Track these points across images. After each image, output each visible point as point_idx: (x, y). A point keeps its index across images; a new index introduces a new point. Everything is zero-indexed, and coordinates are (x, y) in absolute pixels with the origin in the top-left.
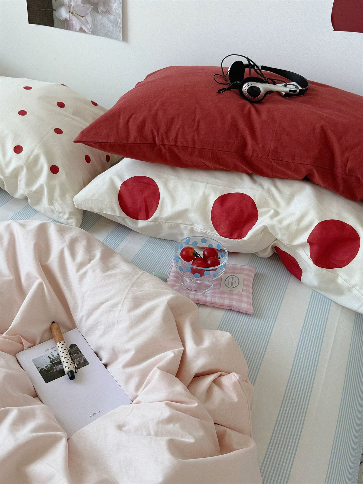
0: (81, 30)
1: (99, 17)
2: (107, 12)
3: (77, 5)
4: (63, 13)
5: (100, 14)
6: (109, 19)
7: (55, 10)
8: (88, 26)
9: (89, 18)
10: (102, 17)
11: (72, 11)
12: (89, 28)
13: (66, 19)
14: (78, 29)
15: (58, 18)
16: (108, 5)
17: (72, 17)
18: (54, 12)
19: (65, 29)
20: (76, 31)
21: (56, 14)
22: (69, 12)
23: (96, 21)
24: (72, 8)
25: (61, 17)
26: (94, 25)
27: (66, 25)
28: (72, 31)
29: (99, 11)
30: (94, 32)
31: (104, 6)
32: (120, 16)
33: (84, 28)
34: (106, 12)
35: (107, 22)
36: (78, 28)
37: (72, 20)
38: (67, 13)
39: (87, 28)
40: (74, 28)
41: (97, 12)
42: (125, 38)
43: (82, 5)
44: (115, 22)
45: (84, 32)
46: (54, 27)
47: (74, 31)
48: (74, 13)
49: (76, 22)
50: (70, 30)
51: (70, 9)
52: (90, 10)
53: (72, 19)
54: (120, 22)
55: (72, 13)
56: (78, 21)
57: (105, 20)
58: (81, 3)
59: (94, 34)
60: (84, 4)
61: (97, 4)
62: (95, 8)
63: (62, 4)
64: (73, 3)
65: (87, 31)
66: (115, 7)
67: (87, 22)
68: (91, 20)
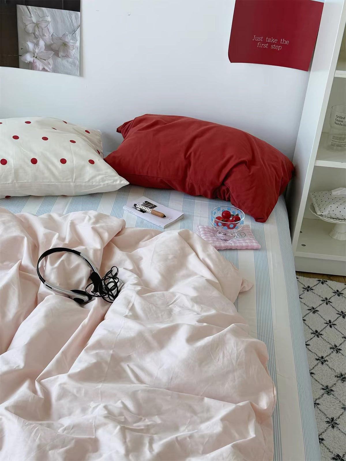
0: (44, 70)
1: (59, 60)
2: (67, 56)
3: (41, 51)
4: (28, 58)
5: (60, 58)
6: (68, 61)
7: (21, 56)
8: (50, 66)
9: (51, 61)
10: (62, 59)
11: (36, 56)
12: (51, 68)
13: (30, 62)
14: (41, 69)
15: (23, 61)
16: (68, 52)
17: (36, 60)
18: (20, 57)
19: (29, 69)
20: (39, 70)
21: (22, 59)
22: (34, 57)
23: (56, 62)
24: (36, 54)
25: (26, 60)
26: (55, 65)
27: (30, 66)
28: (36, 70)
29: (60, 56)
30: (55, 70)
31: (64, 52)
32: (77, 59)
33: (46, 68)
34: (65, 56)
35: (66, 63)
36: (41, 68)
37: (36, 63)
38: (31, 57)
39: (49, 68)
40: (38, 68)
41: (58, 56)
42: (81, 74)
43: (45, 52)
44: (73, 64)
45: (47, 71)
46: (18, 67)
47: (37, 70)
48: (38, 57)
49: (39, 64)
50: (33, 70)
51: (34, 54)
52: (52, 55)
54: (77, 63)
55: (36, 57)
56: (41, 63)
57: (65, 62)
58: (45, 50)
59: (55, 72)
60: (46, 51)
61: (58, 51)
62: (56, 53)
63: (27, 51)
64: (37, 51)
65: (48, 70)
66: (74, 53)
67: (49, 64)
68: (53, 62)
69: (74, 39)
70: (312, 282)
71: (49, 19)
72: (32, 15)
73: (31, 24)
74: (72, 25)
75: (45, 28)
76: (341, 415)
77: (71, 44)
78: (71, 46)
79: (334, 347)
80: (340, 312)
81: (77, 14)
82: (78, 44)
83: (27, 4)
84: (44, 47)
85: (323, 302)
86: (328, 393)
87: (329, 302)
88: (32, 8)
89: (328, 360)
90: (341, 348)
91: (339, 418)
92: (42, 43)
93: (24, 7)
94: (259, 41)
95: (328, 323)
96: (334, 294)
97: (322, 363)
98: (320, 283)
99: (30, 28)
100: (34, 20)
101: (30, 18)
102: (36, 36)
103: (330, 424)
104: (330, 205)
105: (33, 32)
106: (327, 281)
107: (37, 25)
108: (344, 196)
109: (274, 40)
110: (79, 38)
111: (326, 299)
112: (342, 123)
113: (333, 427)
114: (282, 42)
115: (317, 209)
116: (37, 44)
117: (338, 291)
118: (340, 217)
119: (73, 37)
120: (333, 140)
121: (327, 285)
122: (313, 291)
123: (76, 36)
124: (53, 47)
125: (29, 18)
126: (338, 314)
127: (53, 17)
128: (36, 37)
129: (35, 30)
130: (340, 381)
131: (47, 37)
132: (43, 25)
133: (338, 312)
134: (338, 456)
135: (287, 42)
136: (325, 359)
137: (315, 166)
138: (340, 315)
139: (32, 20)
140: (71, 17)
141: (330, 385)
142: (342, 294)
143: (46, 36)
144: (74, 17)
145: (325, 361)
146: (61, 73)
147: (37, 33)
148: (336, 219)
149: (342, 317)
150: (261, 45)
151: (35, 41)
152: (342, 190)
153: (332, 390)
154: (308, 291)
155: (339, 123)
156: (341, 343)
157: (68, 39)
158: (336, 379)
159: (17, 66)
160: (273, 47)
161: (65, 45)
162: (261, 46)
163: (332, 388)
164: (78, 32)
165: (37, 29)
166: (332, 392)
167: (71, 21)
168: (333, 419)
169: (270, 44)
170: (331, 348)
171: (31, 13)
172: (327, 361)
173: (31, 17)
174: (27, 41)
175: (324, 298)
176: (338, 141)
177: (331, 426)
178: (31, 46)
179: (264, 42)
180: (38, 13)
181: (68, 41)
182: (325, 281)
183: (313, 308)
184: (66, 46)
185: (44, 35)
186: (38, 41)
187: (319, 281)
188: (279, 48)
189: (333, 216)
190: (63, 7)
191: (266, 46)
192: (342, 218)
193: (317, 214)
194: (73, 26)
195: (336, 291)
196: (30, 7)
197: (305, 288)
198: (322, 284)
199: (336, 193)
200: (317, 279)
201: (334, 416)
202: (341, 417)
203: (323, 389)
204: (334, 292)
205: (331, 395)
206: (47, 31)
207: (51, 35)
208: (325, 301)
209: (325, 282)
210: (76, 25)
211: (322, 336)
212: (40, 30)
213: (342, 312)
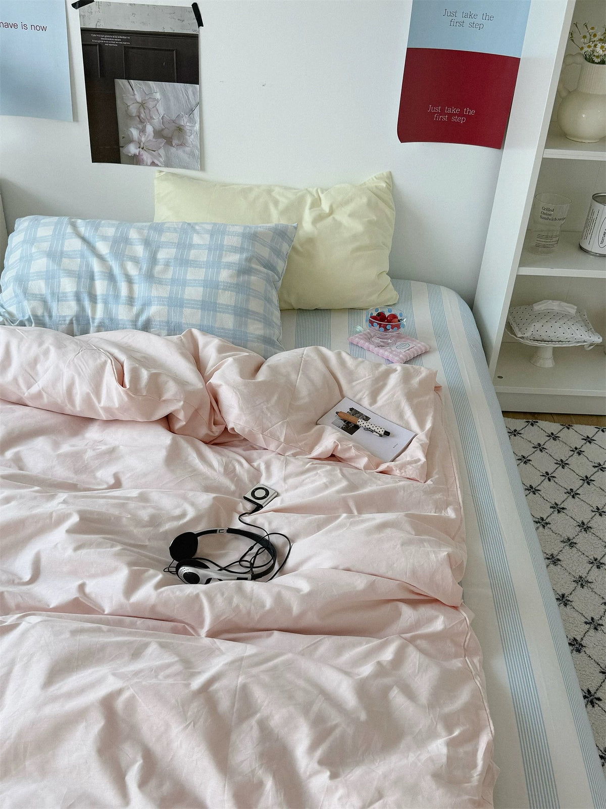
0: (153, 164)
1: (173, 150)
2: (182, 144)
3: (148, 139)
4: (132, 149)
5: (174, 147)
6: (184, 151)
7: (123, 147)
8: (161, 159)
9: (162, 152)
10: (177, 149)
11: (142, 147)
12: (162, 161)
13: (134, 155)
14: (149, 164)
15: (126, 154)
16: (184, 139)
17: (142, 152)
18: (121, 149)
19: (134, 164)
20: (147, 165)
21: (123, 151)
22: (139, 148)
23: (169, 153)
24: (142, 144)
25: (130, 152)
26: (167, 158)
27: (135, 160)
29: (174, 145)
30: (168, 164)
31: (179, 140)
32: (197, 147)
33: (156, 162)
34: (181, 145)
35: (182, 154)
36: (149, 162)
38: (136, 149)
39: (160, 162)
40: (145, 163)
41: (171, 145)
42: (202, 168)
43: (154, 140)
44: (192, 154)
45: (157, 165)
47: (144, 165)
48: (145, 148)
49: (146, 157)
50: (140, 165)
51: (140, 144)
52: (163, 144)
53: (142, 154)
54: (197, 152)
55: (143, 148)
56: (149, 156)
57: (180, 152)
58: (153, 138)
59: (168, 167)
60: (156, 139)
61: (171, 138)
62: (169, 142)
63: (131, 141)
64: (143, 139)
65: (159, 164)
66: (192, 139)
67: (160, 156)
68: (164, 153)
69: (192, 120)
70: (519, 424)
71: (158, 96)
72: (136, 92)
73: (134, 105)
74: (189, 102)
75: (153, 108)
76: (573, 590)
77: (188, 128)
78: (188, 131)
79: (554, 505)
80: (559, 460)
81: (196, 88)
82: (197, 127)
83: (128, 78)
84: (153, 134)
85: (536, 449)
86: (555, 563)
87: (543, 448)
88: (135, 83)
89: (550, 522)
90: (564, 507)
91: (571, 594)
92: (149, 129)
93: (125, 82)
94: (436, 113)
95: (545, 475)
96: (548, 438)
97: (544, 527)
98: (529, 424)
99: (133, 109)
100: (138, 98)
101: (132, 95)
102: (142, 120)
103: (561, 602)
104: (534, 324)
105: (137, 114)
106: (537, 422)
107: (142, 105)
108: (549, 311)
109: (455, 110)
110: (198, 119)
111: (539, 445)
112: (550, 217)
113: (566, 605)
114: (466, 112)
115: (516, 330)
116: (143, 131)
117: (552, 434)
118: (546, 338)
119: (190, 118)
120: (539, 239)
121: (538, 426)
122: (522, 435)
123: (195, 117)
124: (165, 132)
125: (132, 97)
126: (556, 463)
127: (164, 94)
128: (141, 122)
129: (139, 112)
130: (567, 547)
131: (157, 120)
132: (151, 104)
133: (556, 462)
134: (575, 639)
135: (472, 112)
136: (547, 521)
137: (517, 275)
138: (559, 465)
139: (136, 99)
140: (187, 92)
141: (555, 553)
142: (559, 437)
143: (154, 119)
144: (192, 93)
145: (547, 524)
146: (175, 168)
147: (142, 116)
148: (541, 341)
149: (561, 467)
150: (439, 117)
151: (140, 126)
152: (546, 303)
153: (559, 560)
154: (515, 435)
155: (546, 217)
156: (563, 500)
157: (184, 121)
158: (563, 545)
159: (118, 161)
160: (455, 119)
161: (180, 129)
162: (439, 119)
163: (558, 557)
164: (196, 112)
165: (142, 111)
166: (559, 562)
167: (188, 97)
168: (563, 596)
169: (451, 115)
170: (551, 507)
171: (134, 90)
172: (550, 524)
173: (134, 95)
174: (130, 127)
175: (536, 444)
176: (544, 240)
177: (562, 604)
178: (135, 133)
179: (442, 112)
180: (143, 90)
181: (183, 124)
182: (534, 422)
183: (524, 457)
184: (182, 131)
185: (152, 118)
186: (145, 127)
187: (527, 422)
188: (462, 120)
189: (538, 337)
190: (176, 81)
191: (445, 118)
192: (548, 340)
193: (516, 336)
194: (190, 104)
195: (550, 434)
196: (132, 81)
197: (511, 433)
198: (531, 427)
199: (539, 307)
200: (525, 420)
201: (564, 592)
202: (573, 592)
203: (548, 559)
204: (547, 436)
205: (559, 566)
206: (157, 113)
207: (161, 116)
208: (537, 448)
209: (536, 423)
210: (193, 103)
211: (539, 492)
212: (147, 111)
213: (561, 460)
